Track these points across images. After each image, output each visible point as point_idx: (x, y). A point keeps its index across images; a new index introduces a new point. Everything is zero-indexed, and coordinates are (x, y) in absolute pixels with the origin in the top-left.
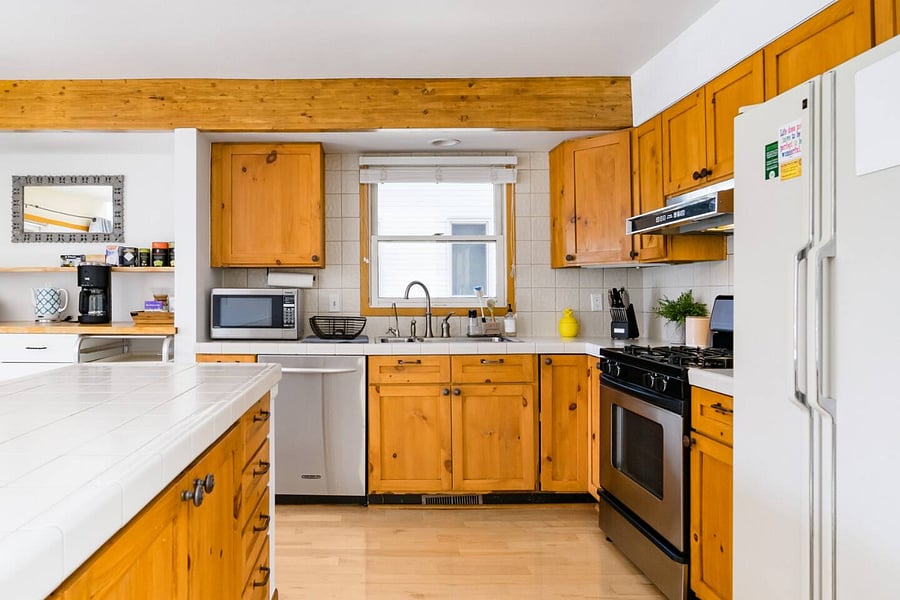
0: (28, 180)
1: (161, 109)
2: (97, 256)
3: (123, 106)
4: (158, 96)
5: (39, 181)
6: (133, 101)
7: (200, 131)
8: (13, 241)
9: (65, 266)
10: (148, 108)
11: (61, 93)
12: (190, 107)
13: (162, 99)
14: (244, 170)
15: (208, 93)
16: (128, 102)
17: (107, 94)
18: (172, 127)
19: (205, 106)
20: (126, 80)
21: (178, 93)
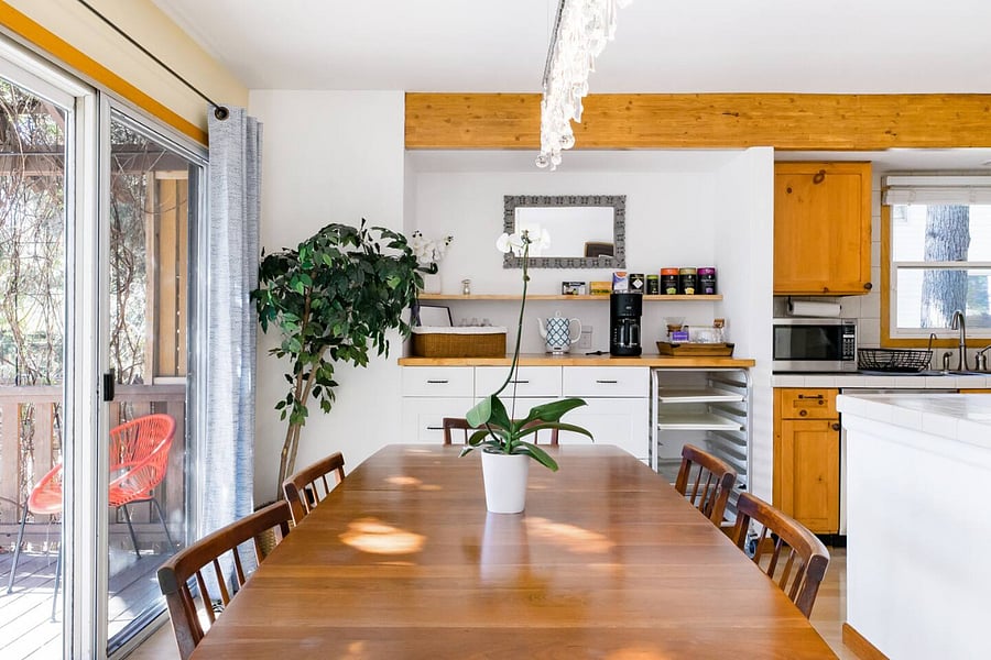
0: (523, 201)
1: (735, 126)
2: (602, 283)
3: (695, 122)
4: (732, 111)
5: (535, 201)
6: (705, 118)
7: (775, 149)
8: (505, 267)
9: (568, 293)
10: (720, 124)
11: (628, 109)
12: (766, 123)
13: (737, 115)
14: (789, 190)
15: (786, 109)
16: (700, 118)
17: (677, 110)
18: (746, 145)
19: (783, 123)
20: (697, 95)
21: (754, 108)
